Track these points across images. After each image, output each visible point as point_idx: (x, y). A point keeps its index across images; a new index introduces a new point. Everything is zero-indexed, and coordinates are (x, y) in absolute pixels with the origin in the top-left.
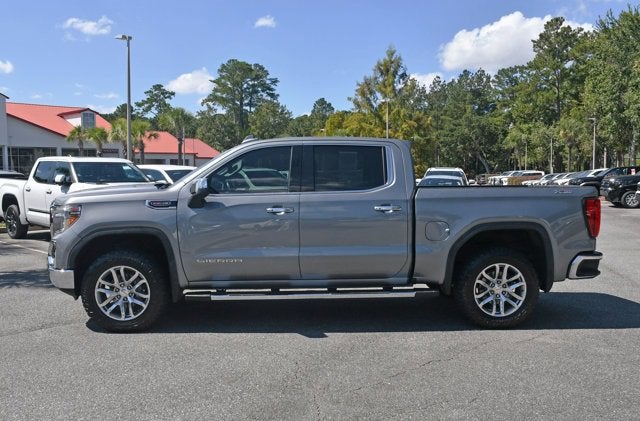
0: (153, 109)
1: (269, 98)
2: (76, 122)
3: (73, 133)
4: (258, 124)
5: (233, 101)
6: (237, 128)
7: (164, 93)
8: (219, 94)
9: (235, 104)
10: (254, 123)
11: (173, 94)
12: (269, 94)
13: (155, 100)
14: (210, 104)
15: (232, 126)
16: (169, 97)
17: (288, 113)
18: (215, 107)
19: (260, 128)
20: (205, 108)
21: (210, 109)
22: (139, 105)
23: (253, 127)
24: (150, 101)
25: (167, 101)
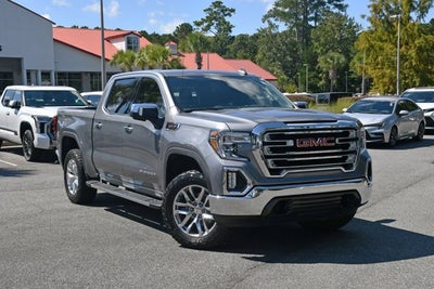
0: (212, 27)
1: (336, 10)
2: (121, 46)
3: (115, 57)
4: (322, 40)
5: (296, 15)
6: (300, 46)
7: (224, 10)
8: (280, 9)
9: (297, 19)
10: (318, 40)
11: (233, 11)
12: (336, 6)
13: (215, 18)
14: (272, 20)
15: (294, 45)
16: (229, 15)
17: (357, 26)
18: (277, 23)
19: (324, 45)
20: (266, 25)
21: (272, 26)
22: (198, 24)
23: (316, 44)
24: (209, 19)
25: (227, 19)
